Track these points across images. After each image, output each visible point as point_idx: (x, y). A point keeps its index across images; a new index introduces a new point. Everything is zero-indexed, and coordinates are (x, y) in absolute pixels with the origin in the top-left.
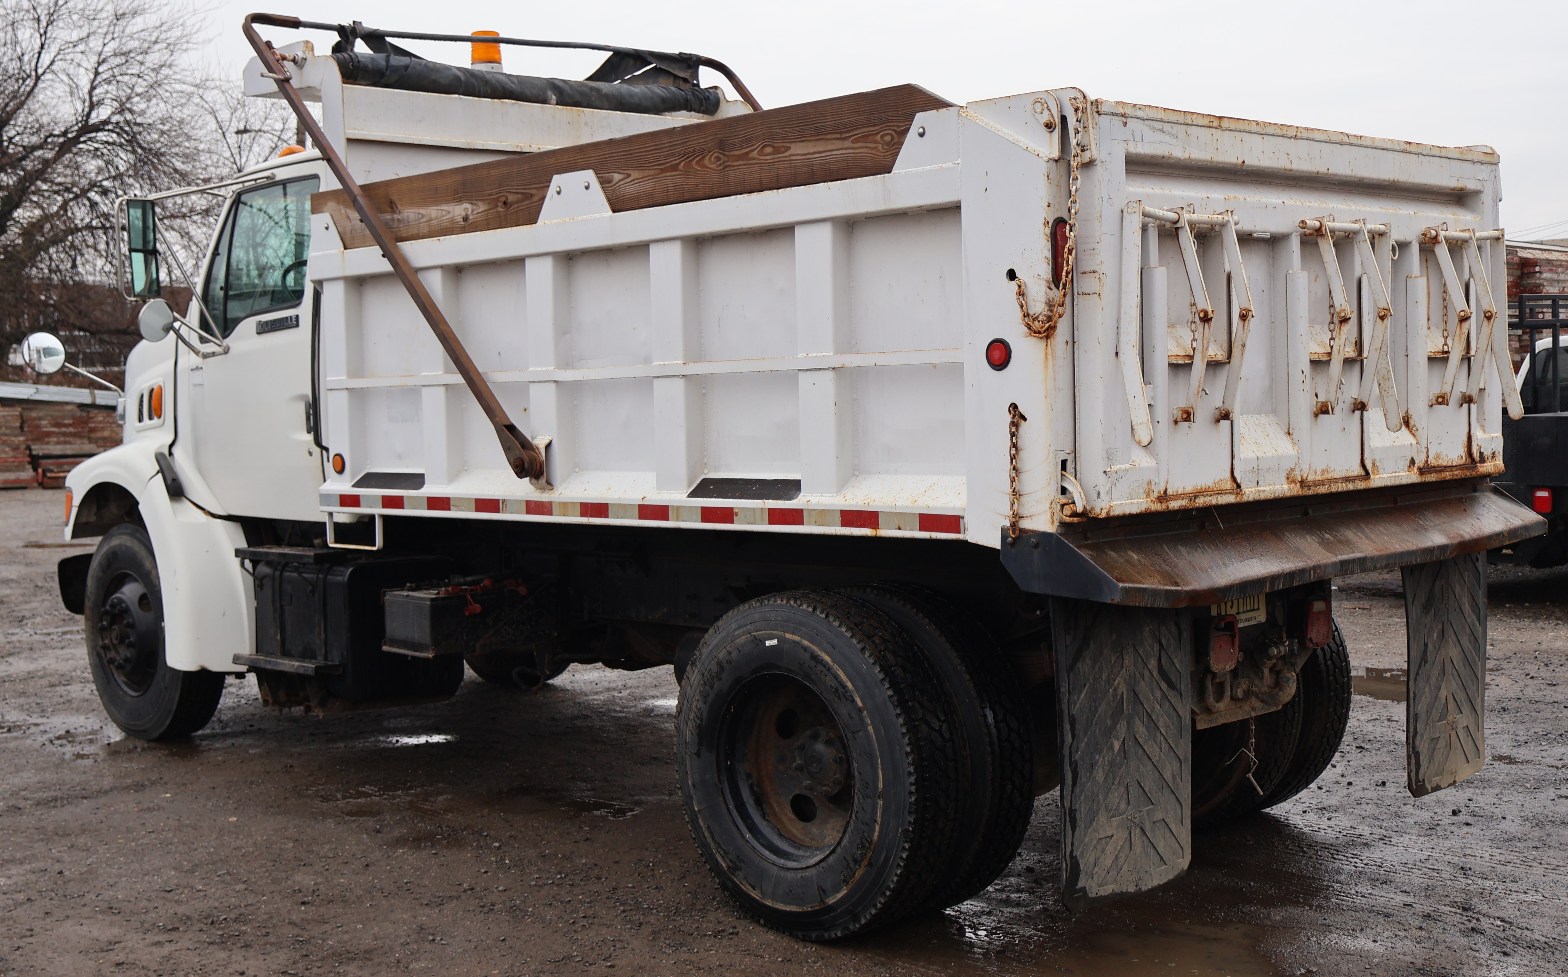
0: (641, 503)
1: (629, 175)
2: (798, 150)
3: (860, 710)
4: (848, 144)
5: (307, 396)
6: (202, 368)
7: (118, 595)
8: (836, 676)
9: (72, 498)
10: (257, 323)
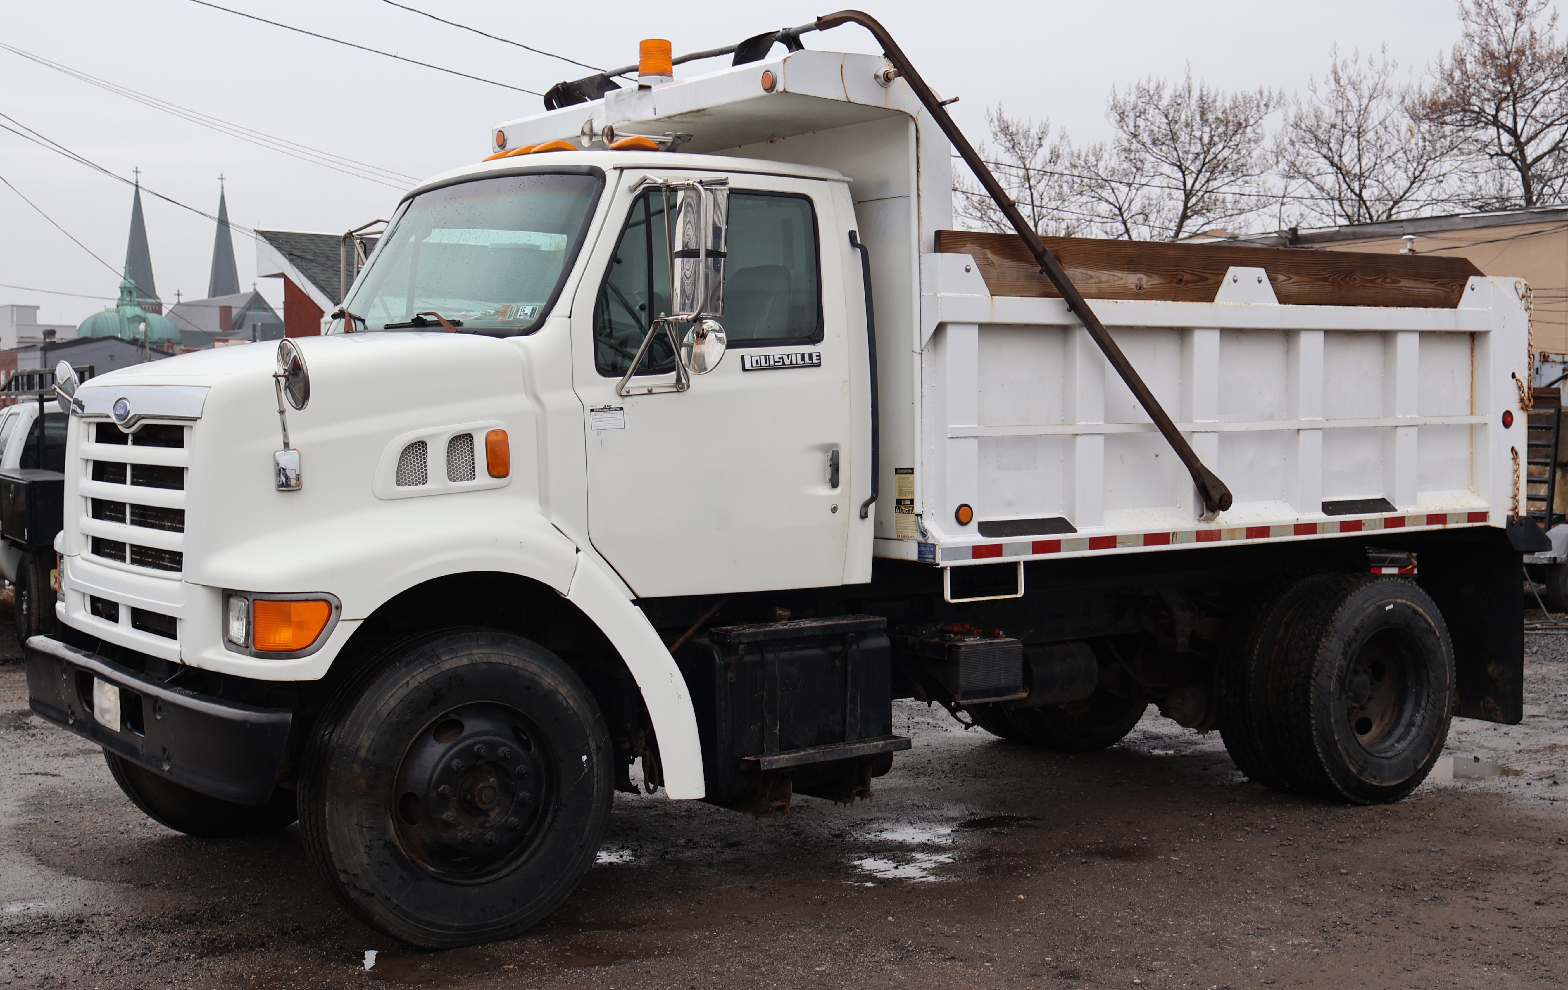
0: (1296, 523)
1: (1291, 278)
2: (1405, 283)
3: (1439, 638)
4: (1433, 286)
5: (836, 445)
6: (621, 409)
7: (484, 738)
8: (1426, 620)
9: (337, 608)
10: (743, 357)
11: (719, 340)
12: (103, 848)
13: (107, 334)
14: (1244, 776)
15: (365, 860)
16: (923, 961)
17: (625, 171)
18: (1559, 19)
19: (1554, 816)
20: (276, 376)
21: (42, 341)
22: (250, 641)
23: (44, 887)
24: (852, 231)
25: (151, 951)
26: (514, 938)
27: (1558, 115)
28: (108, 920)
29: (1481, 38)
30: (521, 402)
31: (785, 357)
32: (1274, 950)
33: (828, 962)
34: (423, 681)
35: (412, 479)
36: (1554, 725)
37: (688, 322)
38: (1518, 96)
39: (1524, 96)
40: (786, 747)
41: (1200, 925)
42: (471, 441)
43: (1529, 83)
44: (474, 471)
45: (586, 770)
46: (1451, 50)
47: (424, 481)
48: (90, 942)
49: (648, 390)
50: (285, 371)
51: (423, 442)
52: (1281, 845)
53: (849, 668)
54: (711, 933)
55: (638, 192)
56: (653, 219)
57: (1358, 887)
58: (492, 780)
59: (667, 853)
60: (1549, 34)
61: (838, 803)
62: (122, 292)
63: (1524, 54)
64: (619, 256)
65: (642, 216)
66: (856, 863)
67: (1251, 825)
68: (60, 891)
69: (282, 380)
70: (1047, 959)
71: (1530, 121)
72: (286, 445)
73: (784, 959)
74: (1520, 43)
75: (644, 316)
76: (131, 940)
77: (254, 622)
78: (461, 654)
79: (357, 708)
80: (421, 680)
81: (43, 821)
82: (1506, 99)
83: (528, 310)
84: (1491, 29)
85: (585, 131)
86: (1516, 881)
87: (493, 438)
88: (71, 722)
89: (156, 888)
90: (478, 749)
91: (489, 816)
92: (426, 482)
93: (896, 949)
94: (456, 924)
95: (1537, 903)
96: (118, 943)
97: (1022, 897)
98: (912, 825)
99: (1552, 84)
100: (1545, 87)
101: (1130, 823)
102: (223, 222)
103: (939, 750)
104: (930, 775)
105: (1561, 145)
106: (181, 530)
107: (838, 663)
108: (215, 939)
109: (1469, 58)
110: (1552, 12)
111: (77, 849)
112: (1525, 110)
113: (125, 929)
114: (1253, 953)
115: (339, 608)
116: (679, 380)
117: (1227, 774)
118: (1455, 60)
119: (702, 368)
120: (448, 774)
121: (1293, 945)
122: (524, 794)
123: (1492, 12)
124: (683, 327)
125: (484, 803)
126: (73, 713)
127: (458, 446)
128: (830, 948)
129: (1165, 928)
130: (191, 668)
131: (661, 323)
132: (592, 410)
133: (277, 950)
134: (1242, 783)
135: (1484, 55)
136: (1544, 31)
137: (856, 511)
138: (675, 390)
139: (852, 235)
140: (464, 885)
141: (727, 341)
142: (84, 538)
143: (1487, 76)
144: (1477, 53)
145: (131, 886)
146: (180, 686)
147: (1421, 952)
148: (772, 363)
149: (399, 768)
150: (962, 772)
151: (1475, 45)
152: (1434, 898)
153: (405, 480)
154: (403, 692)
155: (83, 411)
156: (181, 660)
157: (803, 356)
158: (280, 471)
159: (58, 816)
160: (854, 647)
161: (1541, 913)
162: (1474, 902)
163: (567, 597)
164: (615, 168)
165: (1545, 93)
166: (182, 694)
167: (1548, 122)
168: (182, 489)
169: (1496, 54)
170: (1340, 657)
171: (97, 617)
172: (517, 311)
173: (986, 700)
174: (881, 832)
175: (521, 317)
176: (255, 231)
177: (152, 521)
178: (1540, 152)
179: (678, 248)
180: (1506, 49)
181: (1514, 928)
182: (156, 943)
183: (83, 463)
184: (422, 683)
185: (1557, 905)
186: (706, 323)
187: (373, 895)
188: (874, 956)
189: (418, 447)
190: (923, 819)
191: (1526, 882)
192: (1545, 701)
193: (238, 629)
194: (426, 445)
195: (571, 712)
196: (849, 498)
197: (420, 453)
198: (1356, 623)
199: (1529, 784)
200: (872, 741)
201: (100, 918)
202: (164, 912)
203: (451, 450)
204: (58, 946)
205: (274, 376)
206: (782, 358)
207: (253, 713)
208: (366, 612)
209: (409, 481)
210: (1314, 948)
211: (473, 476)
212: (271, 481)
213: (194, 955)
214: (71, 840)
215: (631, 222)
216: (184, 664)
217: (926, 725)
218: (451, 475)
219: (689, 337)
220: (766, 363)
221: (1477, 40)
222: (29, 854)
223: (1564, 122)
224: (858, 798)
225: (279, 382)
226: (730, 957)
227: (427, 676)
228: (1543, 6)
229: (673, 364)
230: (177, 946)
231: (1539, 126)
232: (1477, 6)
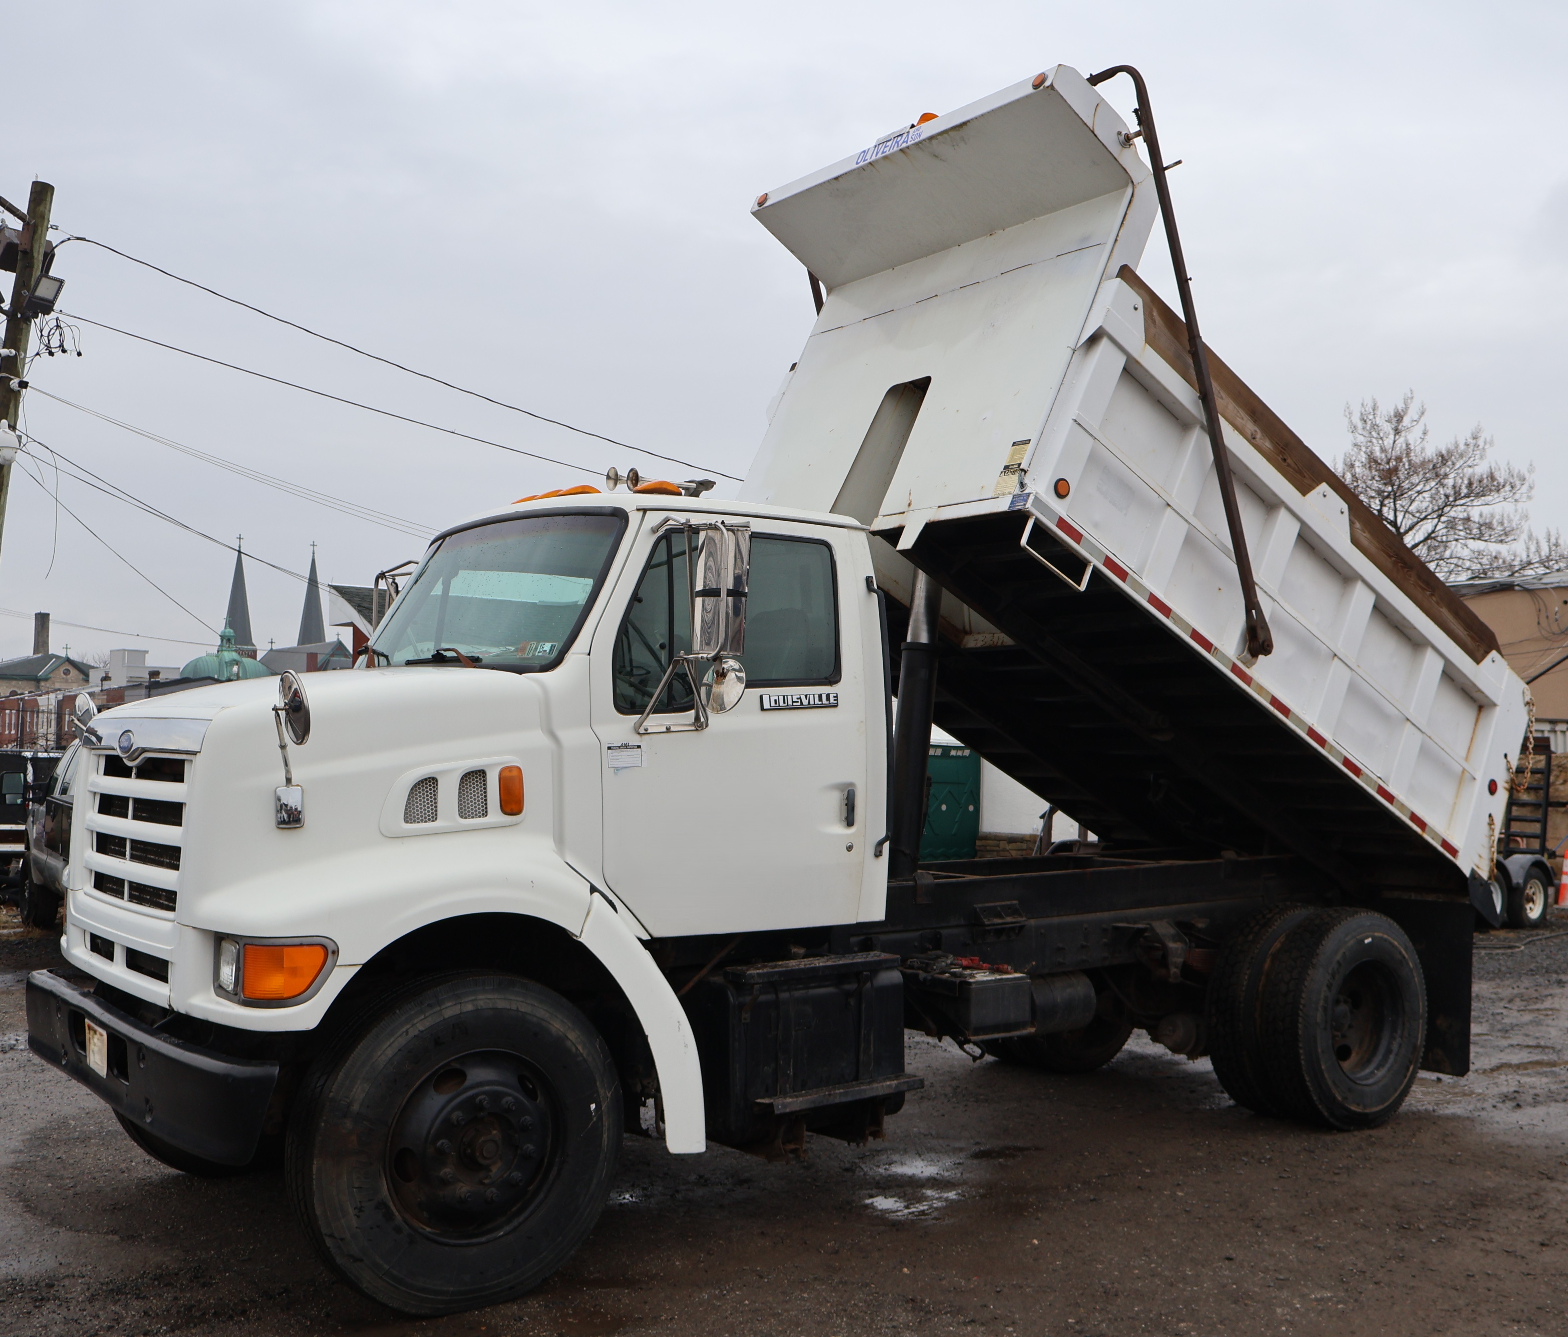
3: (1412, 969)
5: (852, 784)
6: (639, 747)
7: (487, 1088)
8: (1400, 953)
9: (333, 952)
10: (761, 697)
11: (739, 679)
12: (99, 1191)
13: (207, 675)
14: (1230, 1099)
15: (354, 1222)
16: (943, 1327)
17: (648, 512)
18: (1429, 434)
19: (1528, 1142)
20: (276, 709)
21: (148, 680)
22: (239, 988)
23: (23, 1240)
24: (869, 577)
25: (118, 1323)
26: (513, 1300)
27: (1430, 510)
28: (81, 1283)
29: (1367, 448)
30: (538, 738)
31: (803, 697)
32: (1298, 1306)
33: (843, 1329)
34: (423, 1029)
35: (422, 816)
36: (1499, 1043)
37: (708, 660)
38: (1397, 495)
39: (1402, 495)
40: (801, 1085)
41: (1219, 1276)
42: (484, 777)
43: (1406, 485)
44: (486, 808)
45: (595, 1119)
46: (1343, 456)
47: (434, 818)
48: (54, 1312)
49: (667, 728)
50: (286, 704)
51: (433, 779)
52: (1281, 1177)
53: (863, 1006)
54: (721, 1291)
55: (660, 533)
56: (675, 560)
57: (1365, 1227)
58: (495, 1132)
59: (677, 1191)
60: (1421, 445)
61: (851, 1144)
62: (222, 641)
63: (1401, 461)
64: (640, 595)
65: (664, 558)
66: (868, 1201)
67: (1246, 1154)
68: (38, 1245)
69: (282, 714)
70: (1070, 1320)
71: (1407, 515)
72: (289, 781)
73: (798, 1325)
74: (1399, 452)
75: (663, 655)
76: (100, 1309)
77: (244, 967)
78: (466, 999)
79: (351, 1058)
80: (421, 1028)
81: (44, 1158)
82: (1388, 497)
83: (547, 647)
84: (1374, 440)
85: (610, 475)
86: (1514, 1218)
87: (506, 774)
88: (64, 1063)
89: (143, 1240)
90: (480, 1100)
91: (490, 1171)
92: (436, 819)
93: (913, 1309)
94: (452, 1289)
95: (1543, 1245)
96: (85, 1313)
97: (1036, 1242)
98: (920, 1156)
99: (1424, 486)
100: (1419, 488)
101: (1130, 1153)
102: (313, 582)
103: (940, 1072)
104: (934, 1099)
105: (1433, 535)
106: (176, 868)
107: (852, 1002)
108: (194, 1306)
109: (1357, 464)
110: (1423, 428)
111: (71, 1192)
112: (1403, 507)
113: (96, 1295)
114: (1279, 1310)
115: (336, 952)
116: (697, 718)
117: (1213, 1097)
118: (1346, 465)
119: (721, 708)
120: (448, 1128)
121: (1316, 1300)
122: (530, 1147)
123: (1375, 427)
124: (702, 666)
125: (485, 1158)
126: (66, 1053)
127: (470, 782)
128: (845, 1311)
129: (1184, 1278)
130: (179, 1014)
131: (681, 662)
132: (609, 748)
133: (259, 1319)
134: (1230, 1107)
135: (1370, 462)
136: (1418, 443)
137: (871, 851)
138: (693, 728)
139: (869, 580)
140: (461, 1246)
141: (747, 681)
142: (88, 872)
143: (1373, 478)
144: (1364, 460)
145: (116, 1238)
146: (167, 1033)
147: (1446, 1307)
148: (790, 703)
149: (395, 1121)
150: (964, 1096)
151: (1362, 453)
152: (1440, 1240)
153: (414, 817)
154: (402, 1041)
155: (100, 743)
156: (170, 1006)
157: (820, 696)
158: (281, 806)
159: (62, 1151)
160: (868, 985)
161: (1548, 1256)
162: (1480, 1244)
163: (580, 940)
164: (638, 510)
165: (1419, 493)
166: (167, 1042)
167: (1422, 517)
168: (180, 824)
169: (1379, 461)
170: (1325, 988)
171: (95, 954)
172: (536, 648)
173: (996, 1036)
174: (890, 1164)
175: (540, 654)
176: (329, 585)
177: (152, 857)
178: (1417, 541)
179: (699, 587)
180: (1386, 456)
181: (1528, 1274)
182: (127, 1313)
183: (91, 796)
184: (422, 1032)
185: (1561, 1246)
186: (727, 662)
187: (361, 1260)
188: (891, 1320)
189: (429, 783)
190: (931, 1150)
191: (1525, 1219)
192: (1486, 1019)
193: (228, 973)
194: (437, 781)
195: (580, 1059)
196: (865, 836)
197: (430, 789)
198: (1338, 957)
199: (1494, 1107)
200: (884, 1080)
201: (73, 1281)
202: (144, 1272)
203: (463, 787)
204: (18, 1317)
205: (273, 709)
206: (800, 698)
207: (235, 1066)
208: (365, 957)
209: (418, 818)
210: (1338, 1302)
211: (485, 814)
212: (270, 817)
213: (165, 1328)
214: (68, 1181)
215: (653, 562)
216: (173, 1009)
217: (926, 1045)
218: (462, 812)
219: (709, 677)
220: (784, 703)
221: (1364, 449)
222: (18, 1199)
223: (1435, 516)
224: (870, 1138)
225: (278, 715)
226: (741, 1323)
227: (428, 1023)
228: (1415, 423)
229: (692, 703)
230: (149, 1315)
231: (1415, 520)
232: (1363, 422)
